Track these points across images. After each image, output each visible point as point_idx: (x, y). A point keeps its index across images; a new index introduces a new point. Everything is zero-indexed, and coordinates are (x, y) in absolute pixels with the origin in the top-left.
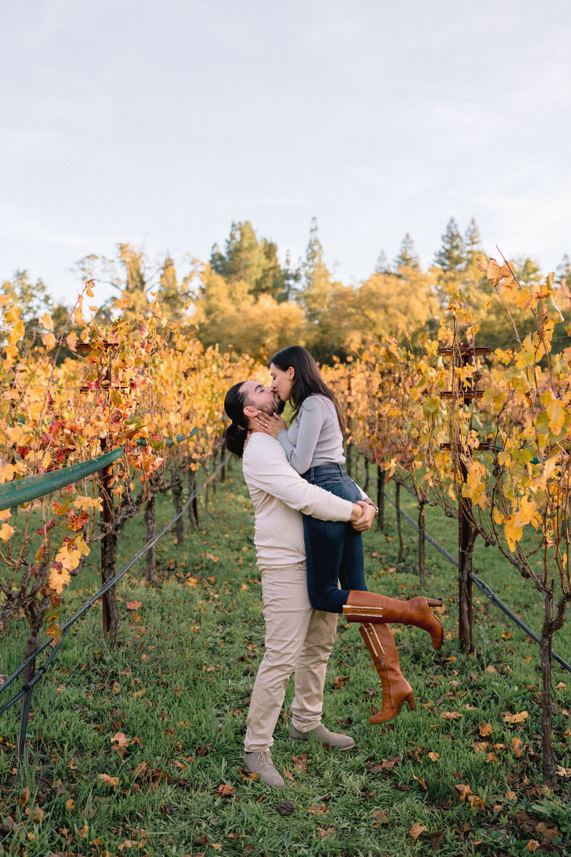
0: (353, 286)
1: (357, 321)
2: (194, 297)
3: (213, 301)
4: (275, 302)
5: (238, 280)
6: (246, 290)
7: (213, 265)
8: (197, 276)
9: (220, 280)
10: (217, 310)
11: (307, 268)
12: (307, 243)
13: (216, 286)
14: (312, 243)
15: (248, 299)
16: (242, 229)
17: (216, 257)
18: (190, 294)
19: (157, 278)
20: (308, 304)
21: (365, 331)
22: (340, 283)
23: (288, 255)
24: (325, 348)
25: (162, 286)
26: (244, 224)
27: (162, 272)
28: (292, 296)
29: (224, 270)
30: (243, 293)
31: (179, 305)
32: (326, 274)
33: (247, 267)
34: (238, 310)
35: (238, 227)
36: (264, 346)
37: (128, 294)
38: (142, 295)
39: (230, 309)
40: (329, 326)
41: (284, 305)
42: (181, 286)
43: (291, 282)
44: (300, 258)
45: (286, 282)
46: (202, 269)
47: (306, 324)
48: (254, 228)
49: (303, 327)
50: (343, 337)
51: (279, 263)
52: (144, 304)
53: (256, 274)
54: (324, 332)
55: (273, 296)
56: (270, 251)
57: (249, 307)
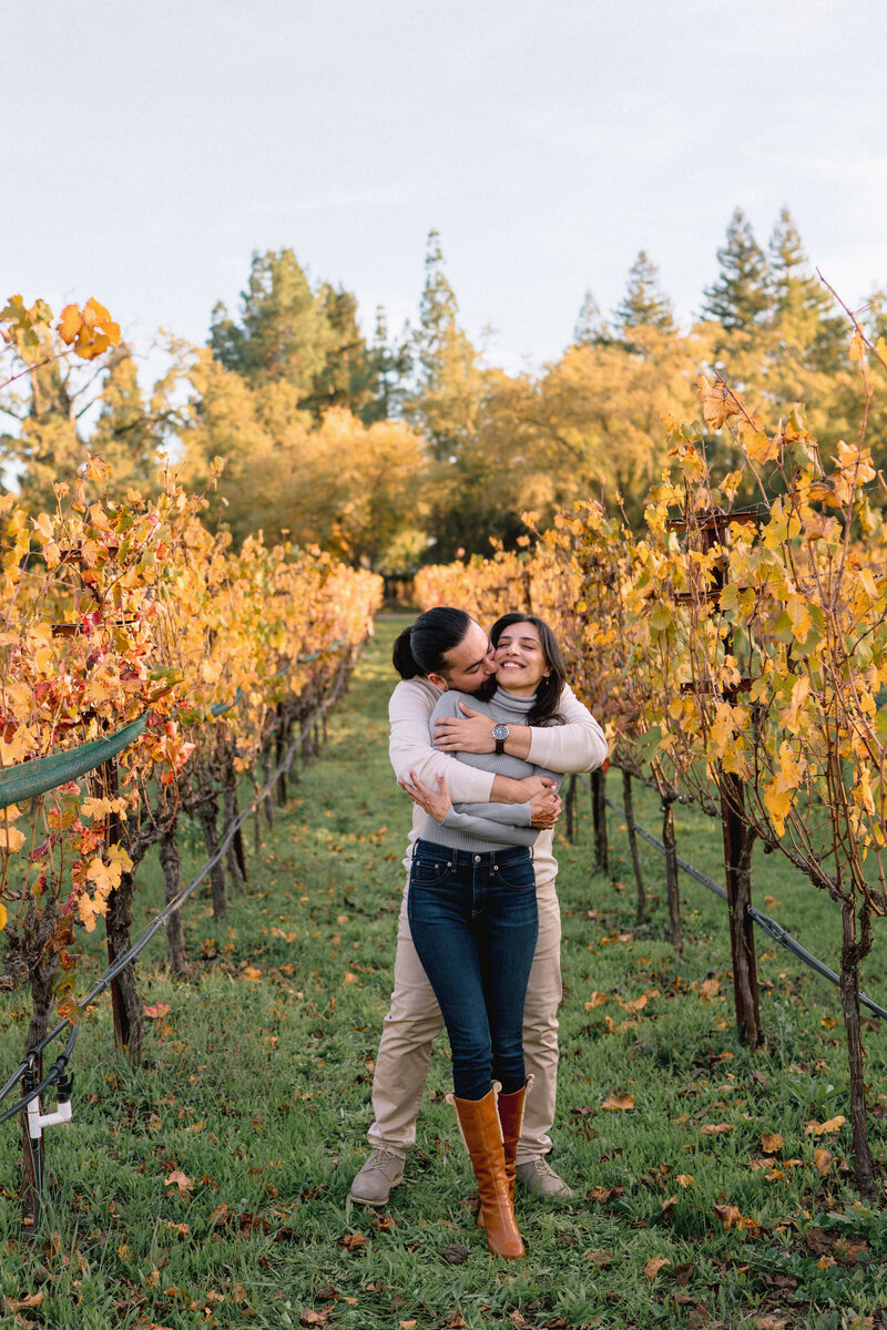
0: (527, 376)
1: (542, 452)
2: (180, 423)
3: (223, 430)
4: (360, 423)
5: (275, 379)
6: (294, 401)
7: (217, 351)
8: (185, 376)
9: (234, 383)
10: (232, 447)
11: (425, 343)
12: (422, 288)
13: (227, 395)
14: (433, 286)
15: (298, 420)
16: (276, 266)
17: (224, 333)
18: (171, 417)
19: (96, 388)
20: (430, 422)
21: (561, 473)
22: (501, 371)
23: (379, 318)
24: (475, 516)
25: (109, 404)
26: (278, 256)
27: (106, 372)
28: (395, 407)
29: (242, 360)
30: (287, 407)
31: (147, 443)
32: (468, 355)
33: (291, 349)
34: (279, 444)
35: (267, 263)
36: (340, 520)
37: (36, 426)
38: (66, 427)
39: (262, 445)
40: (480, 466)
41: (379, 429)
42: (151, 402)
43: (392, 376)
44: (407, 323)
45: (381, 377)
46: (192, 360)
47: (430, 465)
48: (302, 264)
49: (426, 472)
50: (513, 489)
51: (362, 334)
52: (73, 446)
53: (313, 362)
54: (470, 482)
55: (353, 407)
56: (340, 310)
57: (304, 437)
